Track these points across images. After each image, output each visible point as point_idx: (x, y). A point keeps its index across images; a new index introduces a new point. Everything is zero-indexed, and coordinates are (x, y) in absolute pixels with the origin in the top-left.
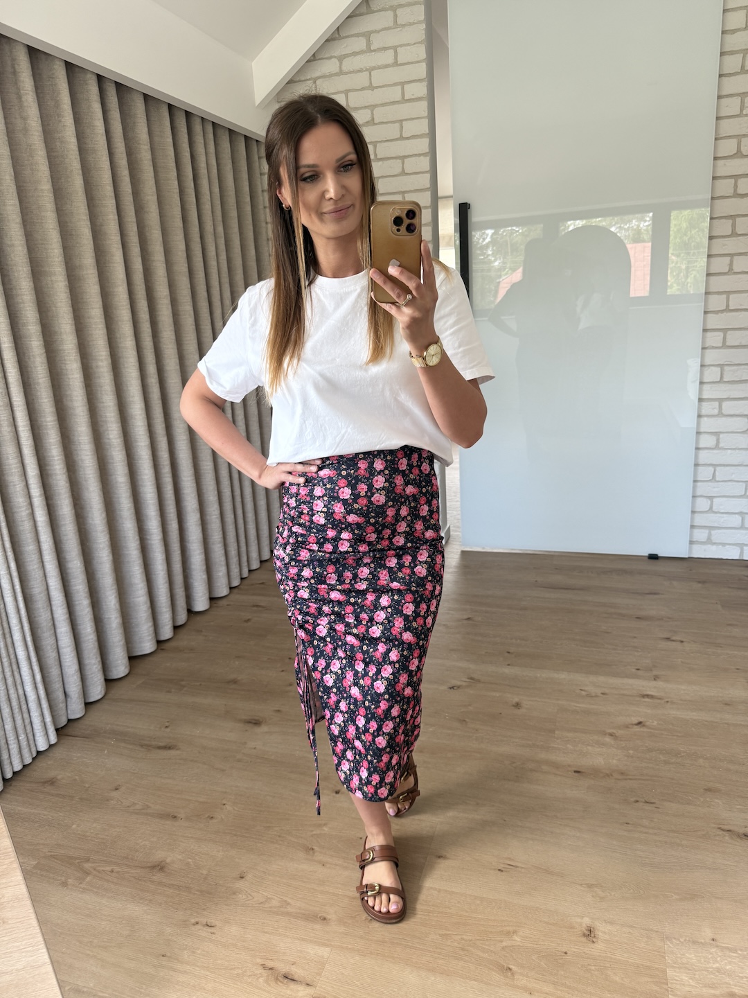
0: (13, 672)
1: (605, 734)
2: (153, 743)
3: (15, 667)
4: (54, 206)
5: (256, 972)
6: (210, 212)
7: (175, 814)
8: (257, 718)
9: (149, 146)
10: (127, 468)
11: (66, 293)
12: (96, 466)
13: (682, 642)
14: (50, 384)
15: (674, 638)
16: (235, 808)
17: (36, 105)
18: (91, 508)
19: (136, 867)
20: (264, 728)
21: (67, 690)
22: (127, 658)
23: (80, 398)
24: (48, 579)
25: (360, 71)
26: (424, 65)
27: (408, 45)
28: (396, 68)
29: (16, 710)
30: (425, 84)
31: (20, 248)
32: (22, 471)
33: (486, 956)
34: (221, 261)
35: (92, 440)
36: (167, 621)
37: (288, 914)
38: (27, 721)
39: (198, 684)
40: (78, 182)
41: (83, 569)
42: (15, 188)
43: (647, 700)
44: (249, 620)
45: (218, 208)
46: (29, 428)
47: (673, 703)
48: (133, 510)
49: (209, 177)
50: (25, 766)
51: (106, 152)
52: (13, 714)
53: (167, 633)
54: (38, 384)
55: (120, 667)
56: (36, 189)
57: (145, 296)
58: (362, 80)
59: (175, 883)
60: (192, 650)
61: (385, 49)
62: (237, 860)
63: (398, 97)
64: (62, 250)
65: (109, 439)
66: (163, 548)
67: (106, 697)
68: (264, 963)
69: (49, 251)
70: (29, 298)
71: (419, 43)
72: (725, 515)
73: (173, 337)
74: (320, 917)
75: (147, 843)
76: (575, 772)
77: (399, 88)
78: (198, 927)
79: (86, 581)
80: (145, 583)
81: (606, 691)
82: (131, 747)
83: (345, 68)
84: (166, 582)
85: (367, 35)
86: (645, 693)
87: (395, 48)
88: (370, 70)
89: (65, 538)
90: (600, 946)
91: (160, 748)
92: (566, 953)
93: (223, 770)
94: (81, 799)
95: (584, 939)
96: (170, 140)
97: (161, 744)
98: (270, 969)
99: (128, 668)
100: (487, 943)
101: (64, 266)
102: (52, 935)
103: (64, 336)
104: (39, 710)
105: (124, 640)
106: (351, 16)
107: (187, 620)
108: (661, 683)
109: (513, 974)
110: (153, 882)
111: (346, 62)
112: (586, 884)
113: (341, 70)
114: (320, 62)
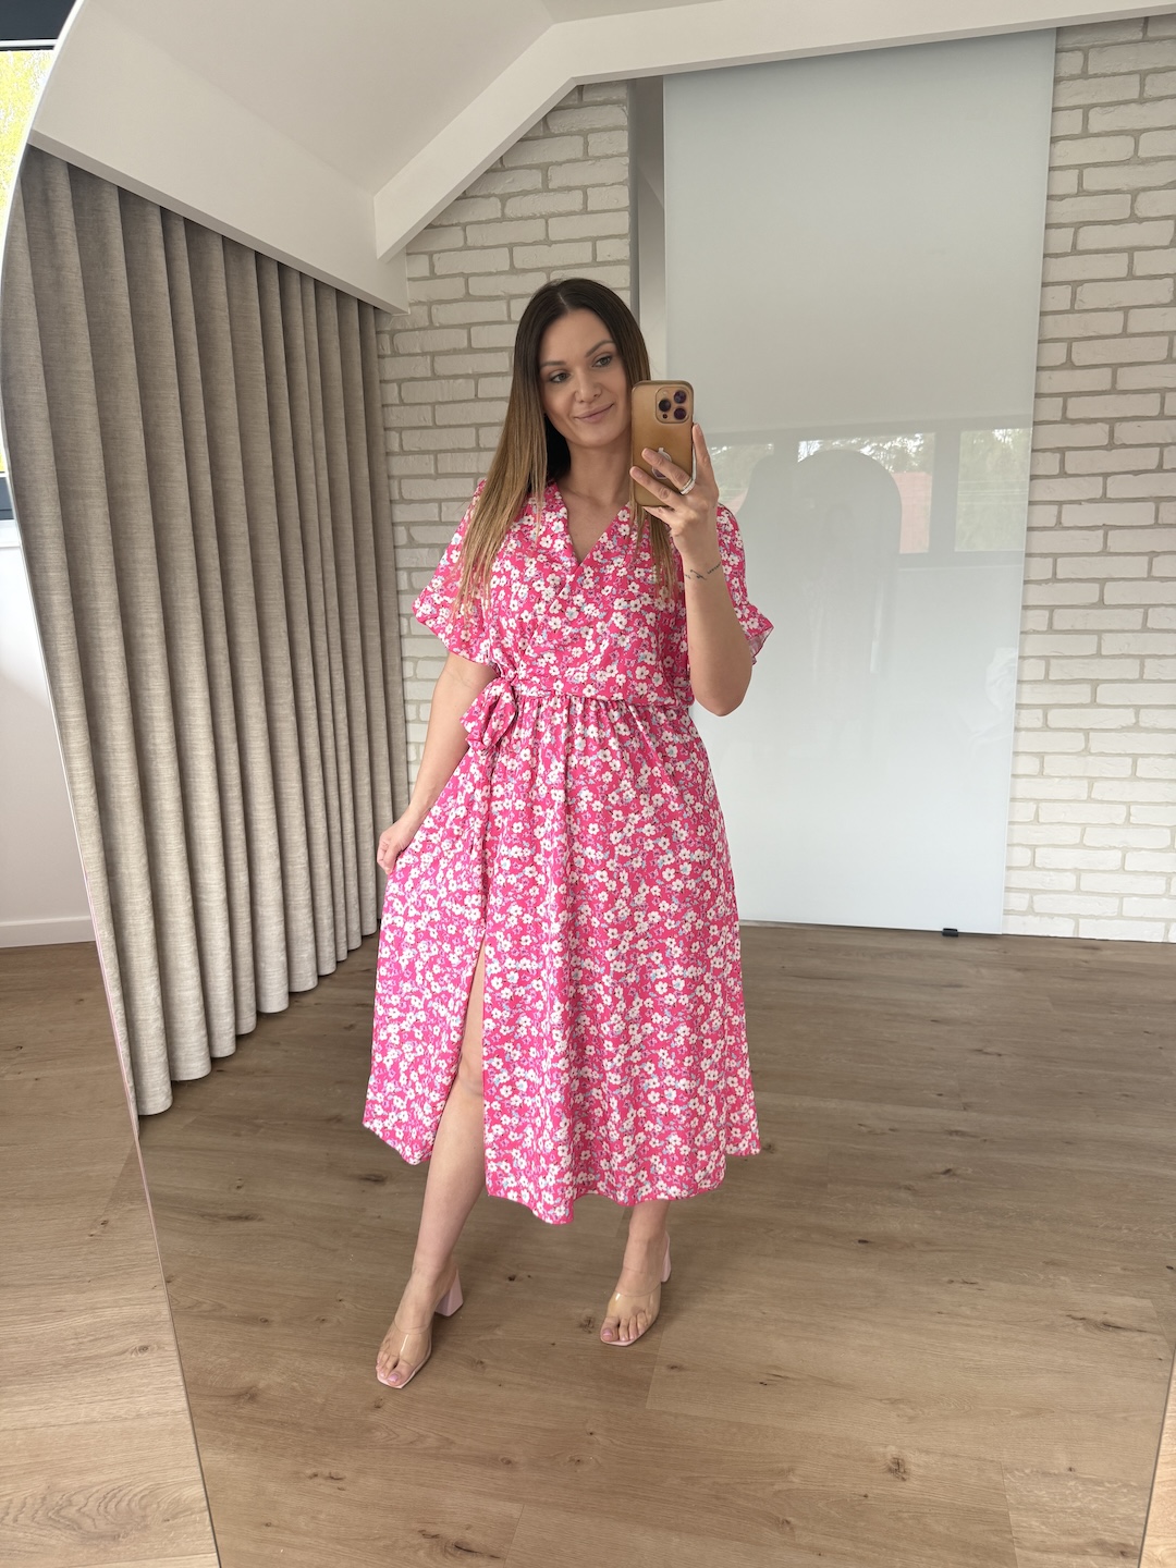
1: (900, 1188)
2: (221, 1212)
4: (95, 398)
5: (412, 1542)
6: (308, 412)
7: (267, 1317)
8: (377, 1173)
9: (227, 313)
10: (179, 789)
11: (105, 523)
13: (1000, 1055)
15: (989, 1050)
16: (358, 1307)
18: (126, 850)
19: (210, 1396)
20: (389, 1188)
22: (168, 1084)
25: (533, 217)
26: (626, 215)
27: (604, 185)
28: (585, 217)
30: (627, 241)
31: (45, 457)
33: (750, 1505)
34: (320, 484)
35: (133, 745)
36: (227, 1026)
37: (452, 1457)
39: (282, 1122)
40: (129, 361)
41: (113, 943)
43: (957, 1138)
44: (352, 1026)
45: (319, 405)
47: (992, 1142)
48: (184, 854)
49: (307, 359)
51: (169, 319)
53: (225, 1047)
55: (158, 1097)
56: (70, 371)
57: (215, 532)
58: (535, 230)
59: (276, 1418)
60: (265, 1072)
61: (569, 189)
62: (367, 1381)
63: (587, 258)
65: (154, 744)
66: (226, 914)
68: (423, 1528)
69: (84, 461)
71: (620, 183)
72: (1051, 873)
73: (253, 595)
74: (502, 1460)
75: (225, 1360)
76: (860, 1241)
77: (590, 244)
78: (318, 1480)
80: (198, 968)
81: (897, 1126)
82: (183, 1218)
83: (508, 212)
84: (228, 968)
85: (544, 168)
86: (953, 1128)
87: (584, 189)
88: (546, 217)
90: (913, 1484)
91: (232, 1218)
92: (866, 1496)
93: (334, 1250)
95: (890, 1476)
96: (256, 304)
97: (235, 1213)
98: (433, 1537)
99: (171, 1098)
100: (752, 1488)
101: (105, 485)
103: (99, 589)
105: (165, 1055)
106: (521, 140)
107: (257, 1024)
108: (975, 1114)
109: (792, 1529)
110: (241, 1418)
111: (510, 203)
112: (888, 1399)
113: (504, 214)
114: (472, 201)
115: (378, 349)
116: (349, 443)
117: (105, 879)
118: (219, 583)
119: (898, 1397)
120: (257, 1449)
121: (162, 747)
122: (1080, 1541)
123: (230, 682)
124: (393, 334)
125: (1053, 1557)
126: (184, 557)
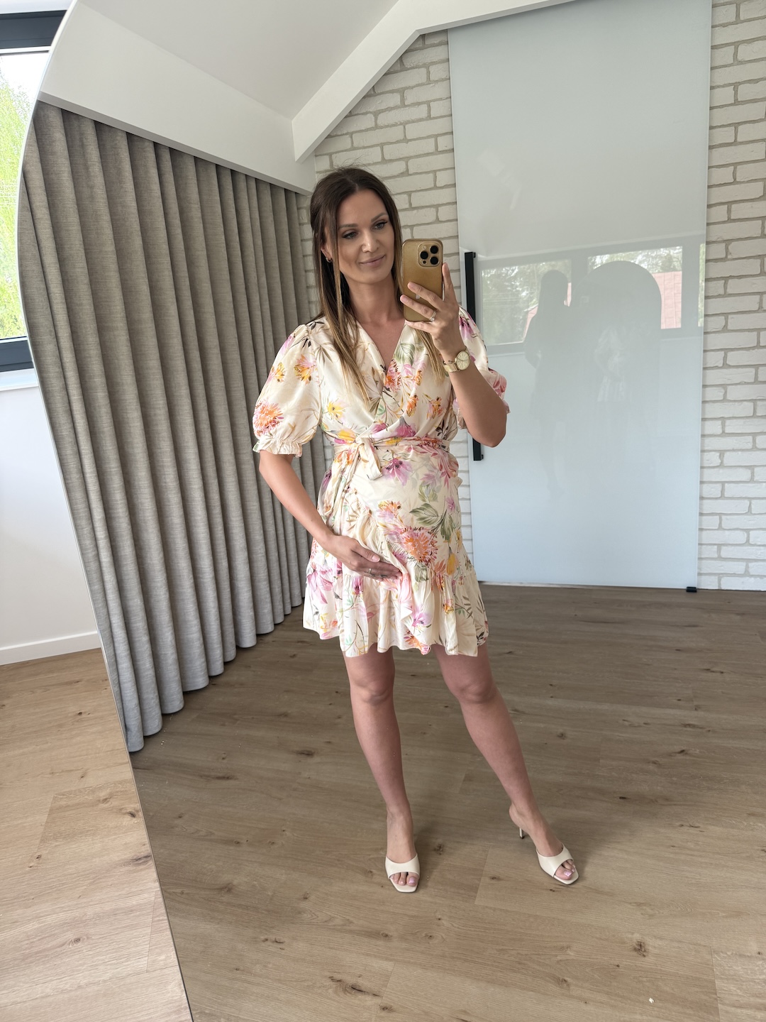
1: (649, 763)
2: (212, 774)
4: (117, 267)
5: (325, 984)
6: (254, 264)
7: (239, 840)
8: (308, 749)
9: (199, 205)
10: (182, 510)
11: (127, 346)
12: (155, 509)
13: (722, 673)
14: (114, 432)
15: (714, 669)
16: (295, 834)
17: (102, 174)
18: (150, 549)
19: (204, 889)
20: (316, 759)
21: (127, 723)
22: (181, 693)
23: (141, 445)
24: (111, 617)
25: (395, 125)
27: (441, 99)
28: (429, 122)
31: (88, 307)
33: (541, 969)
34: (264, 310)
35: (151, 484)
36: (218, 656)
37: (351, 932)
39: (251, 717)
40: (137, 242)
41: (143, 606)
42: (83, 252)
43: (689, 729)
44: (294, 656)
45: (261, 258)
46: (95, 474)
47: (714, 732)
48: (187, 550)
49: (252, 230)
51: (161, 213)
53: (218, 668)
54: (103, 432)
55: (175, 702)
56: (101, 251)
57: (197, 346)
58: (396, 133)
59: (243, 903)
60: (242, 684)
61: (419, 104)
62: (300, 882)
63: (432, 149)
64: (123, 307)
65: (165, 483)
66: (214, 586)
67: (163, 731)
68: (331, 975)
69: (113, 308)
70: (95, 352)
72: (762, 548)
73: (224, 385)
74: (382, 934)
75: (213, 867)
76: (621, 798)
77: (433, 139)
78: (268, 943)
79: (145, 618)
80: (198, 620)
81: (649, 721)
82: (191, 777)
83: (380, 122)
84: (217, 618)
85: (402, 91)
86: (687, 723)
87: (428, 103)
88: (404, 124)
89: (127, 577)
90: (650, 959)
91: (219, 778)
92: (618, 966)
93: (280, 799)
95: (635, 953)
96: (218, 198)
97: (220, 775)
98: (338, 981)
99: (183, 702)
100: (542, 958)
101: (126, 322)
103: (126, 387)
105: (179, 676)
106: (386, 74)
107: (236, 656)
108: (702, 713)
109: (568, 985)
110: (222, 902)
111: (379, 118)
112: (635, 903)
113: (376, 124)
114: (356, 117)
115: (299, 219)
116: (282, 282)
117: (137, 567)
118: (202, 379)
119: (642, 902)
120: (232, 922)
121: (170, 484)
123: (211, 442)
125: (744, 1011)
126: (178, 364)
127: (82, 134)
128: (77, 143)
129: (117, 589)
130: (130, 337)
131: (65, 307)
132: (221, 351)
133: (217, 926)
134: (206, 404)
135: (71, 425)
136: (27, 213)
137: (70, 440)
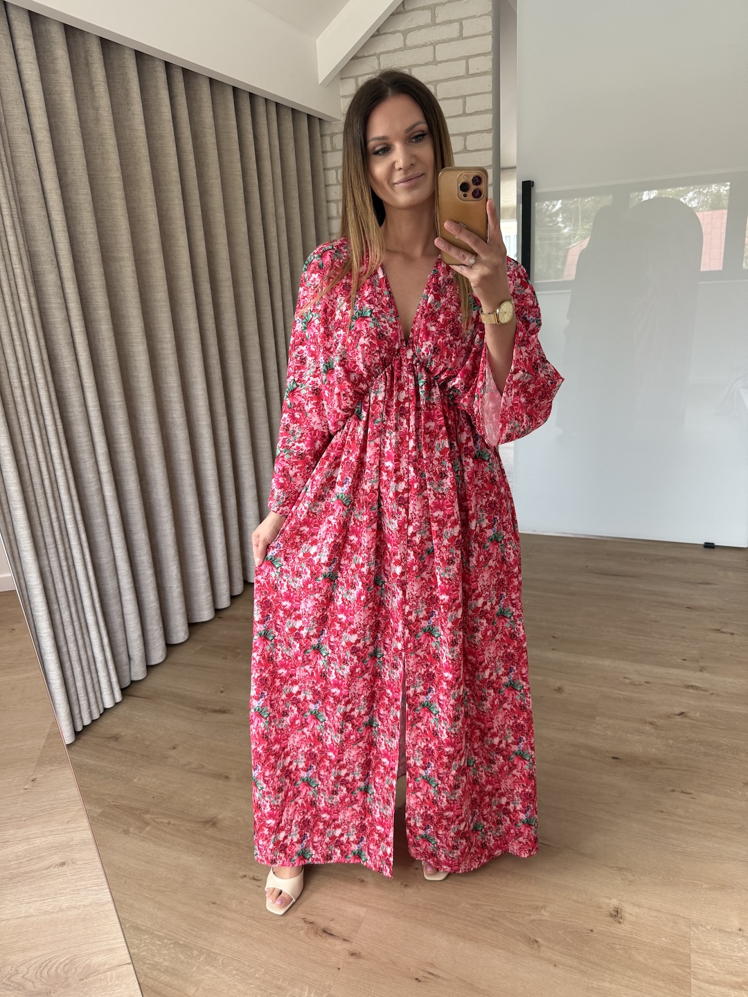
0: (83, 634)
1: (646, 723)
2: (209, 707)
3: (85, 631)
4: (124, 194)
5: (298, 925)
6: (271, 194)
7: (228, 775)
9: (214, 130)
10: (189, 446)
11: (133, 277)
12: (161, 444)
13: (733, 634)
14: (118, 366)
15: (724, 630)
17: (108, 95)
18: (156, 484)
19: (190, 821)
21: (131, 653)
22: (187, 625)
23: (146, 379)
24: (115, 550)
25: (424, 45)
26: (490, 38)
27: (474, 17)
28: (461, 42)
29: (86, 670)
30: (490, 57)
31: (92, 236)
32: (92, 449)
33: (513, 927)
34: (282, 242)
35: (157, 419)
36: (225, 590)
38: (95, 680)
40: (145, 169)
41: (148, 541)
42: (87, 177)
43: (691, 691)
45: (280, 188)
46: (98, 408)
47: (718, 695)
48: (194, 486)
49: (271, 157)
50: (93, 721)
51: (173, 138)
52: (83, 674)
53: (224, 602)
54: (107, 365)
55: (180, 633)
56: (106, 177)
57: (209, 280)
58: (426, 54)
59: (226, 838)
60: (247, 619)
61: (450, 22)
64: (130, 236)
65: (172, 418)
66: (222, 522)
67: (167, 661)
68: (305, 917)
69: (118, 237)
70: (99, 283)
71: (486, 14)
73: (235, 319)
74: (359, 879)
75: (201, 800)
76: (613, 758)
77: (463, 62)
78: (246, 879)
79: (150, 552)
80: (205, 555)
81: (650, 680)
82: (188, 709)
83: (408, 43)
84: (224, 555)
85: (433, 9)
86: (690, 684)
87: (460, 21)
88: (434, 44)
89: (131, 512)
90: (626, 927)
91: (215, 711)
92: (592, 931)
94: (142, 755)
95: (610, 919)
96: (234, 123)
97: (216, 708)
98: (310, 923)
99: (188, 634)
100: (515, 916)
101: (132, 252)
102: (115, 877)
103: (131, 320)
104: (106, 671)
105: (184, 608)
107: (244, 590)
108: (707, 675)
109: (538, 946)
110: (206, 836)
111: (408, 37)
112: (617, 867)
113: (405, 45)
114: (384, 37)
115: (322, 146)
116: (302, 213)
117: (141, 502)
118: (212, 312)
119: (624, 865)
120: (213, 856)
121: (177, 420)
122: (740, 980)
123: (221, 378)
124: (332, 135)
125: (718, 988)
126: (187, 297)
127: (87, 51)
128: (82, 60)
129: (120, 523)
130: (136, 268)
131: (67, 235)
132: (233, 283)
133: (198, 859)
134: (216, 338)
135: (73, 358)
136: (27, 135)
137: (73, 373)
